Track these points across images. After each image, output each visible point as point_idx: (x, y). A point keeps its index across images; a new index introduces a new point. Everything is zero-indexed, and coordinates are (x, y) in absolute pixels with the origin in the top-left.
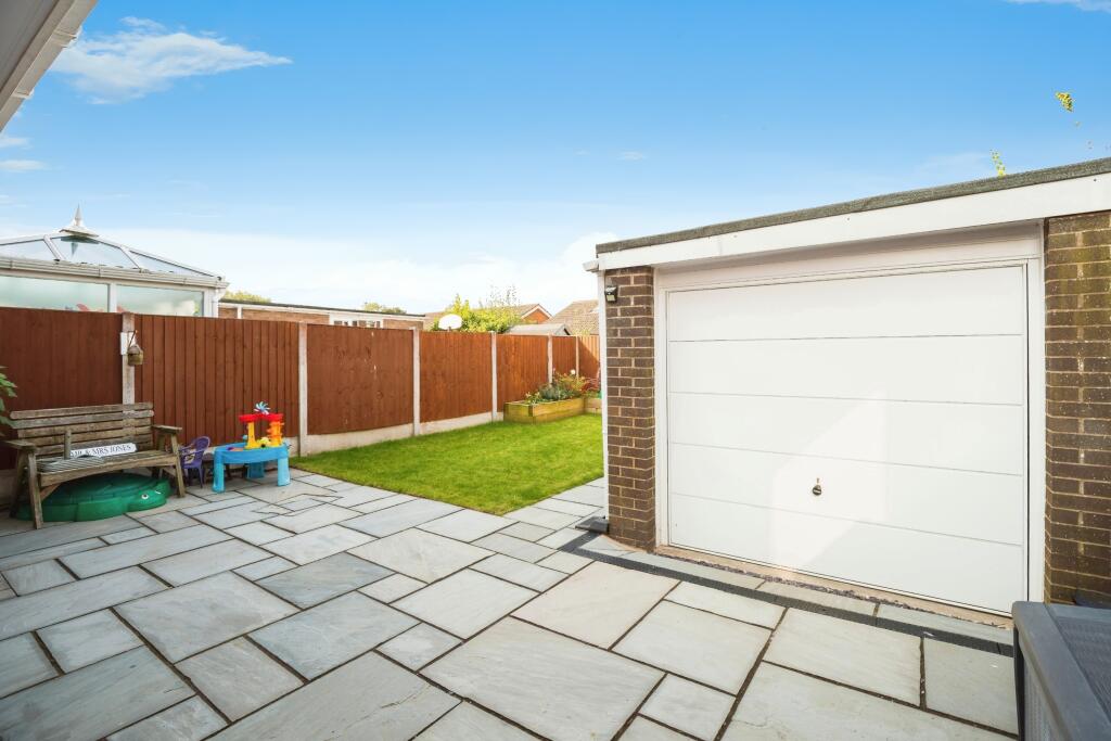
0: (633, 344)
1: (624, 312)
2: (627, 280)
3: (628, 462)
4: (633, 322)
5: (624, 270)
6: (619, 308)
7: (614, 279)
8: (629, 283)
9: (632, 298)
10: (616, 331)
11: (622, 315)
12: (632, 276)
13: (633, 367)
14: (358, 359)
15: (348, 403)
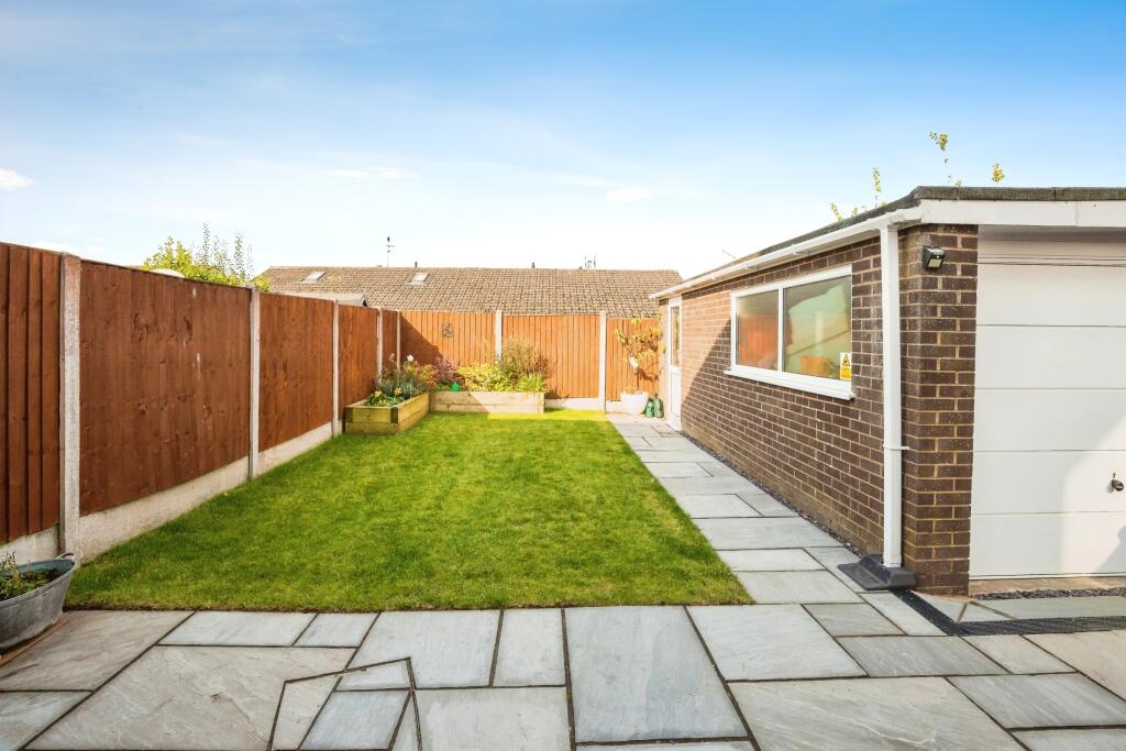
0: (958, 328)
1: (947, 284)
2: (952, 242)
3: (948, 485)
4: (959, 298)
5: (948, 227)
6: (940, 278)
7: (934, 238)
8: (955, 245)
9: (959, 265)
10: (934, 309)
11: (945, 287)
12: (960, 237)
13: (957, 357)
14: (172, 342)
15: (157, 434)
